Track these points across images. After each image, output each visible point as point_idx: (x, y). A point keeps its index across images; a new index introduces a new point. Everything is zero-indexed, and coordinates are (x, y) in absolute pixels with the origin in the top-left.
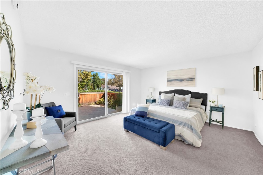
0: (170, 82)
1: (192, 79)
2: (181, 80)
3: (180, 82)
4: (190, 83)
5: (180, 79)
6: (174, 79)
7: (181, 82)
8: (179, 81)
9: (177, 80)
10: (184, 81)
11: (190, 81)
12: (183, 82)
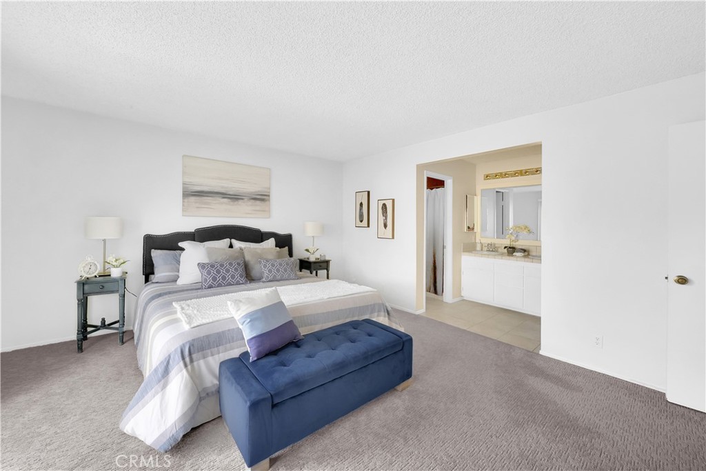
0: (198, 198)
1: (262, 198)
2: (235, 198)
3: (232, 203)
4: (258, 208)
5: (231, 193)
6: (212, 190)
7: (236, 203)
8: (229, 198)
9: (224, 195)
10: (242, 199)
11: (258, 202)
12: (240, 202)
